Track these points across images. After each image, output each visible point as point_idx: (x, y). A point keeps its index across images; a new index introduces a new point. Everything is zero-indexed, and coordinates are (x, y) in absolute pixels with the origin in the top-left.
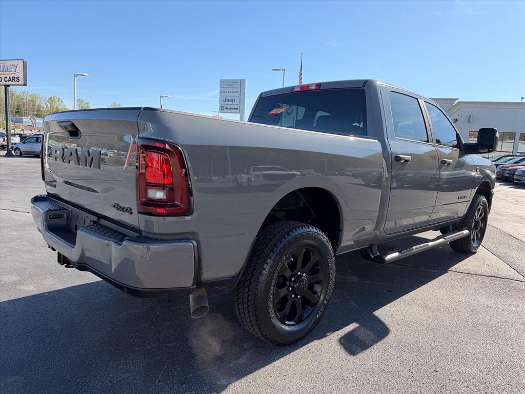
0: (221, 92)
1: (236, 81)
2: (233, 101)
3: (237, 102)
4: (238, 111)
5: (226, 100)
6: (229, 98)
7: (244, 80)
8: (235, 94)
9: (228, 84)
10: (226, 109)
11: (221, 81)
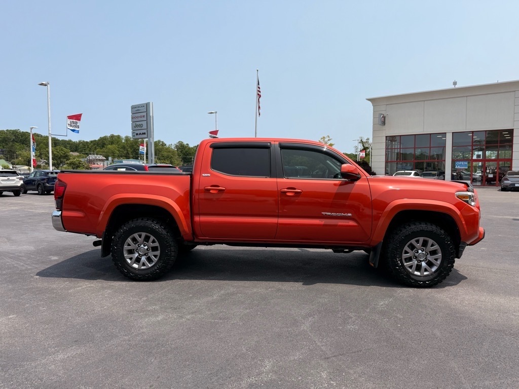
0: (132, 118)
1: (142, 106)
2: (141, 126)
3: (145, 127)
4: (145, 136)
5: (137, 126)
6: (138, 123)
7: (149, 103)
8: (143, 119)
9: (136, 109)
10: (137, 134)
11: (133, 107)
